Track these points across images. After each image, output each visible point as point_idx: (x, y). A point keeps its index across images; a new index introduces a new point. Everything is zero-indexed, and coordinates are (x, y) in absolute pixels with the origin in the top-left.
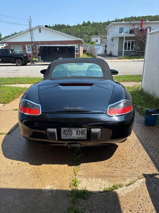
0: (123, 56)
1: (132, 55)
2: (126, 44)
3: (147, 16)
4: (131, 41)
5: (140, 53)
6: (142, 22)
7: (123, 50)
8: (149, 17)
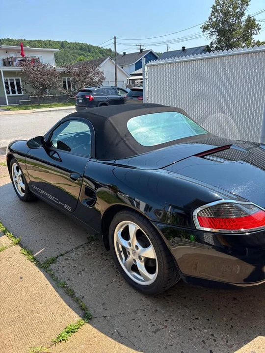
0: (8, 104)
1: (24, 103)
2: (6, 83)
3: (5, 40)
4: (14, 79)
5: (39, 99)
6: (22, 48)
7: (6, 95)
8: (9, 40)
